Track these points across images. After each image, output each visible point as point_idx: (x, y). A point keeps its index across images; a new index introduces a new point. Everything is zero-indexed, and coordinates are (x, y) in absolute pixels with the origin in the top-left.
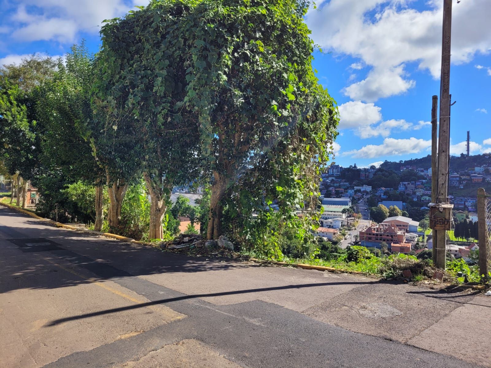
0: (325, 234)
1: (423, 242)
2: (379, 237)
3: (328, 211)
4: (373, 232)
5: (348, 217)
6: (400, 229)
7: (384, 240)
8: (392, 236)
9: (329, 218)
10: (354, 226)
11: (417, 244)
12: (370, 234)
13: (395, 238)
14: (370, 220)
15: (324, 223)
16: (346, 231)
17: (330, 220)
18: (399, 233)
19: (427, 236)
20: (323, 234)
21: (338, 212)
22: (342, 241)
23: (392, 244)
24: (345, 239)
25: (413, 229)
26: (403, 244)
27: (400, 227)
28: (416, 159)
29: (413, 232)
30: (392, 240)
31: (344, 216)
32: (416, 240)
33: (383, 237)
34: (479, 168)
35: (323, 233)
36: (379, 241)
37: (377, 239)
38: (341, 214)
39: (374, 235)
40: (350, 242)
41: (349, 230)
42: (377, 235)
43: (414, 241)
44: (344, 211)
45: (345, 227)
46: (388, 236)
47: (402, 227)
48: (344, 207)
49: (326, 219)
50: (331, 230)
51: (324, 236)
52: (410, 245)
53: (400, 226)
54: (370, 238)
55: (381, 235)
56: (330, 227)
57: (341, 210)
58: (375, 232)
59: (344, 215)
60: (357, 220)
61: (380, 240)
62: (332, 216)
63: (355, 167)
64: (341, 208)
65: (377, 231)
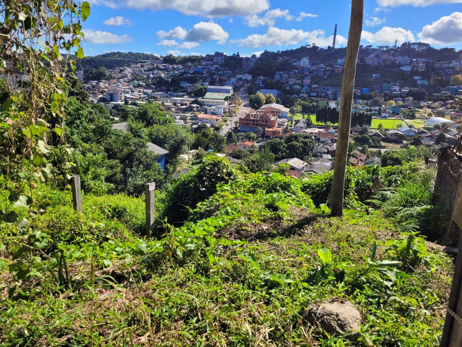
0: (208, 121)
1: (291, 126)
2: (256, 122)
3: (212, 99)
4: (251, 118)
5: (230, 104)
6: (274, 115)
7: (260, 126)
8: (266, 122)
9: (212, 106)
10: (235, 113)
11: (287, 128)
12: (248, 120)
13: (269, 124)
14: (249, 106)
15: (208, 110)
16: (228, 118)
17: (213, 107)
18: (273, 119)
19: (295, 121)
20: (207, 121)
21: (220, 99)
22: (223, 127)
23: (266, 129)
24: (227, 125)
25: (284, 115)
26: (275, 129)
27: (274, 114)
28: (292, 50)
29: (284, 117)
30: (266, 125)
31: (226, 103)
32: (286, 124)
33: (259, 122)
34: (341, 60)
35: (207, 119)
36: (255, 126)
37: (254, 125)
38: (224, 101)
39: (251, 121)
40: (230, 127)
41: (230, 116)
42: (254, 121)
43: (284, 125)
44: (226, 99)
45: (226, 114)
46: (263, 121)
47: (275, 113)
48: (227, 95)
49: (210, 106)
50: (214, 117)
51: (207, 123)
52: (280, 129)
53: (274, 112)
54: (248, 124)
55: (257, 121)
56: (213, 114)
58: (253, 118)
59: (226, 102)
60: (238, 107)
61: (257, 125)
62: (216, 104)
63: (238, 55)
64: (223, 96)
65: (254, 117)
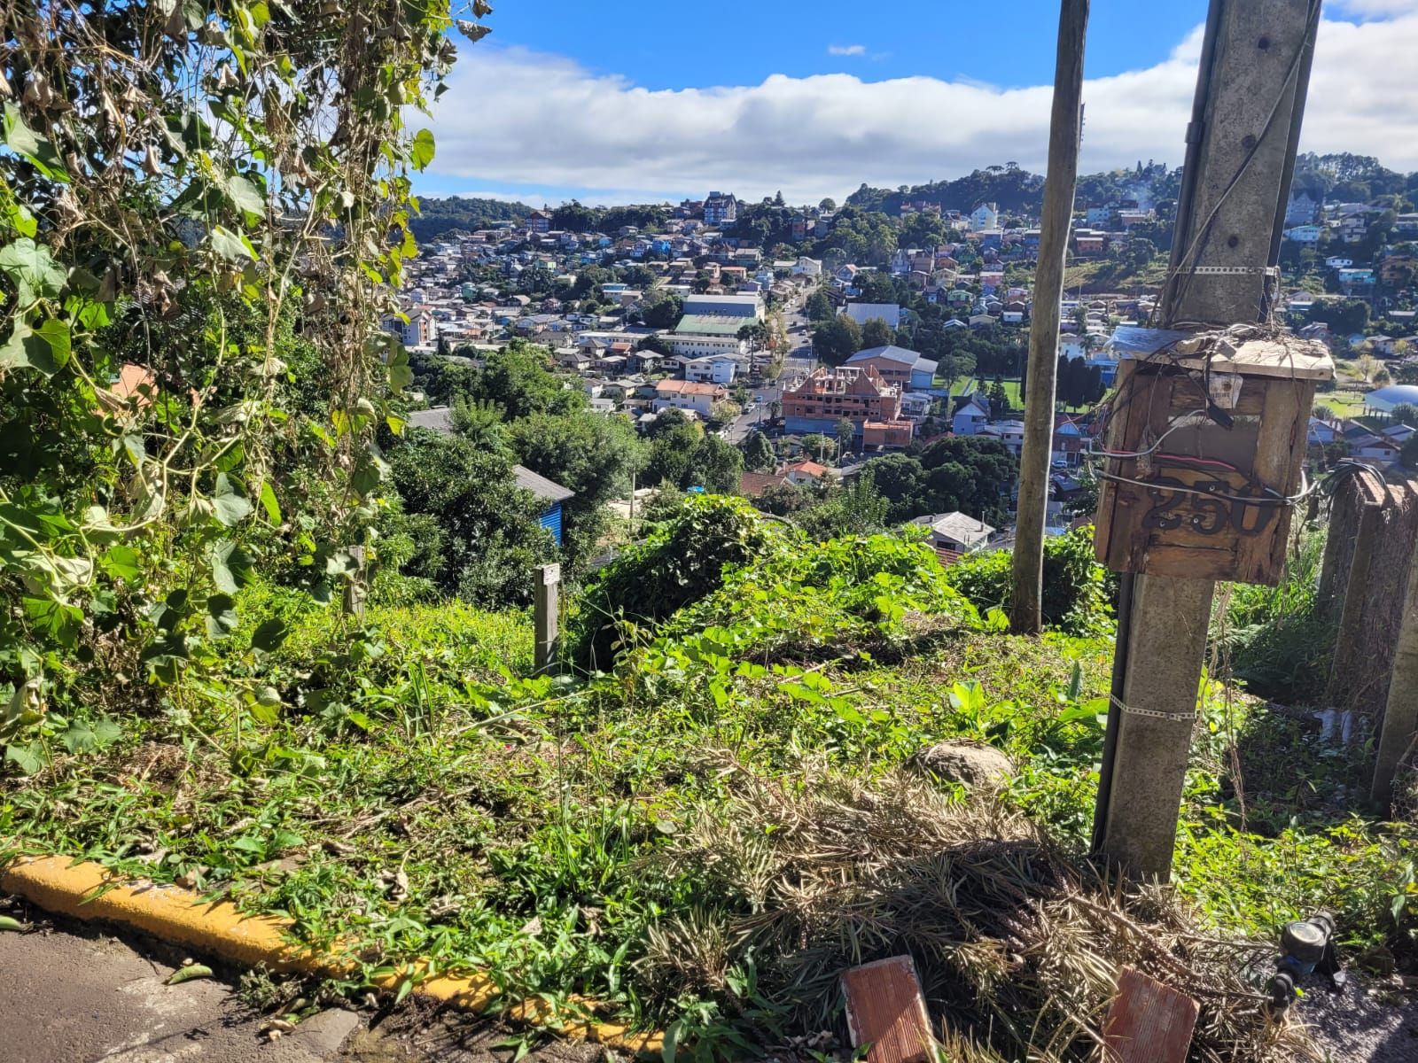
0: (689, 400)
1: (942, 415)
2: (833, 404)
3: (700, 334)
4: (819, 391)
5: (754, 350)
6: (889, 383)
7: (846, 414)
8: (866, 402)
9: (701, 355)
10: (769, 376)
11: (929, 420)
12: (810, 398)
13: (874, 408)
14: (814, 356)
15: (688, 369)
16: (748, 391)
17: (704, 360)
18: (886, 392)
19: (955, 398)
20: (684, 401)
21: (726, 335)
22: (734, 420)
23: (866, 425)
24: (745, 412)
25: (920, 381)
26: (894, 424)
27: (889, 377)
28: (943, 183)
29: (921, 389)
30: (866, 414)
31: (743, 346)
32: (927, 408)
33: (844, 404)
34: (1097, 211)
35: (684, 396)
36: (833, 416)
37: (828, 412)
38: (736, 340)
39: (820, 399)
40: (756, 420)
41: (755, 387)
42: (828, 399)
43: (919, 413)
44: (743, 334)
45: (744, 379)
46: (856, 401)
47: (894, 377)
48: (743, 321)
49: (694, 356)
50: (707, 389)
51: (685, 406)
52: (909, 426)
53: (890, 372)
54: (810, 410)
55: (838, 400)
56: (704, 379)
57: (735, 330)
58: (825, 392)
59: (743, 343)
60: (778, 357)
61: (837, 412)
62: (711, 348)
63: (779, 201)
64: (735, 324)
65: (830, 388)
